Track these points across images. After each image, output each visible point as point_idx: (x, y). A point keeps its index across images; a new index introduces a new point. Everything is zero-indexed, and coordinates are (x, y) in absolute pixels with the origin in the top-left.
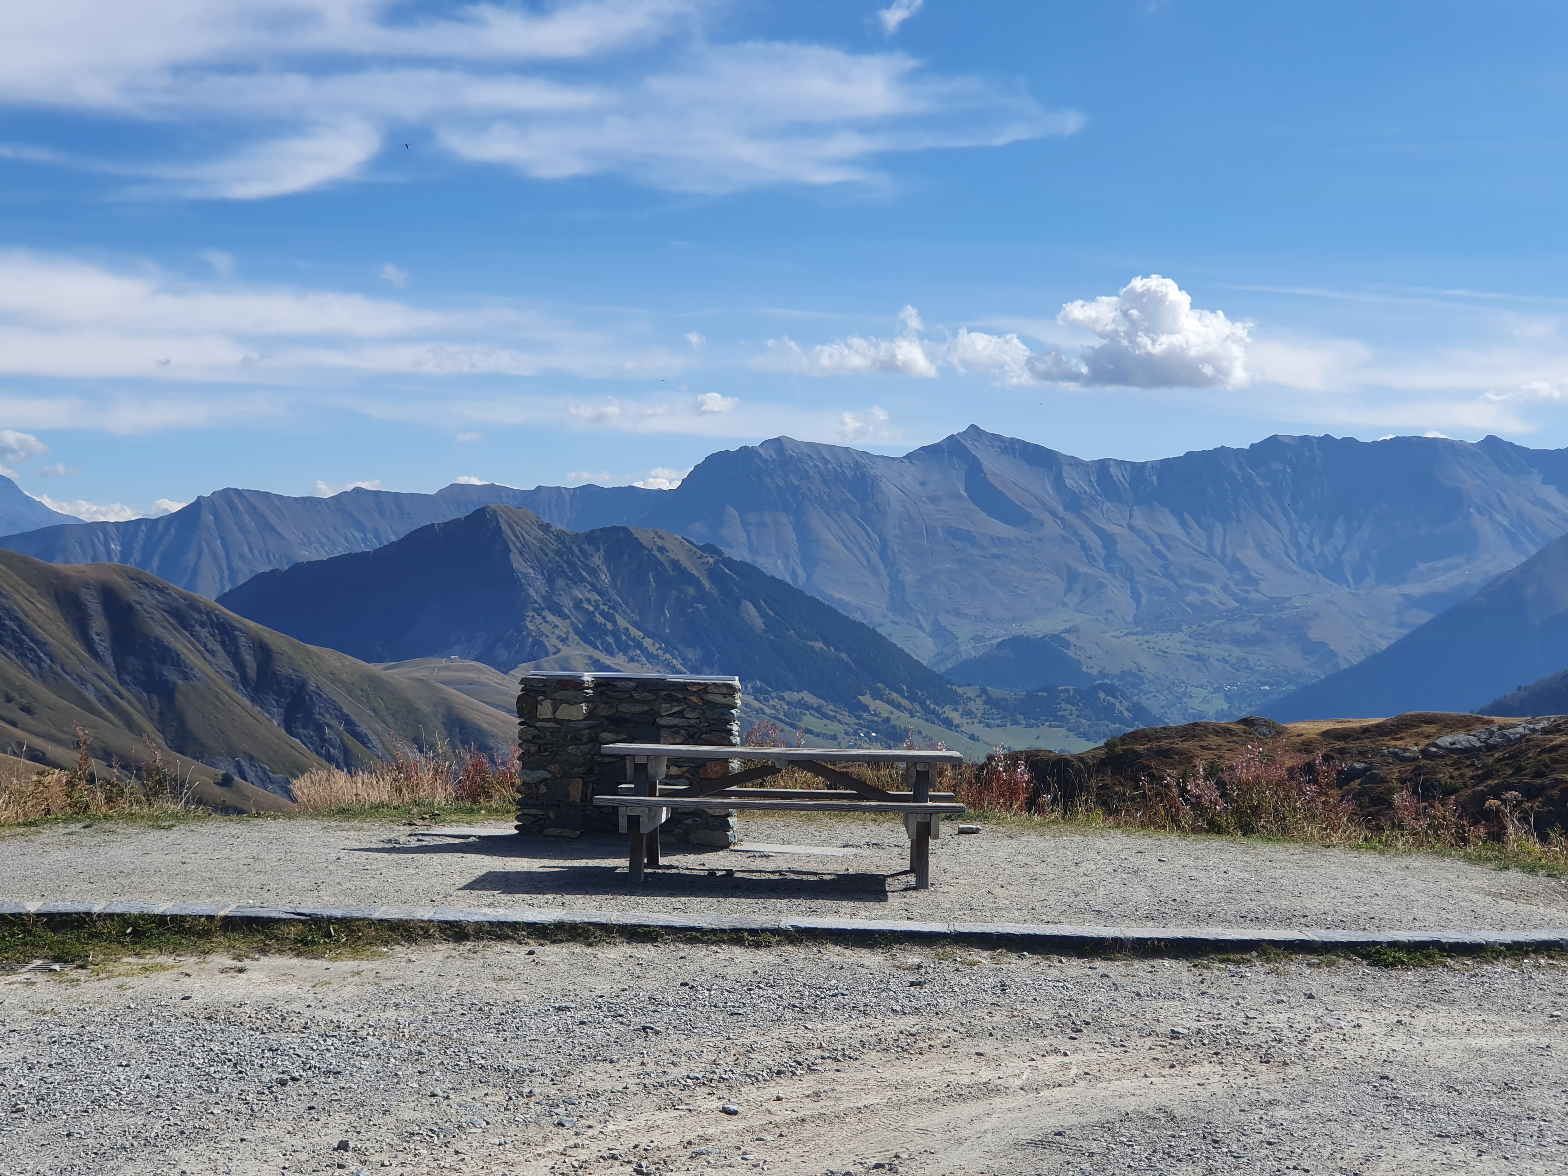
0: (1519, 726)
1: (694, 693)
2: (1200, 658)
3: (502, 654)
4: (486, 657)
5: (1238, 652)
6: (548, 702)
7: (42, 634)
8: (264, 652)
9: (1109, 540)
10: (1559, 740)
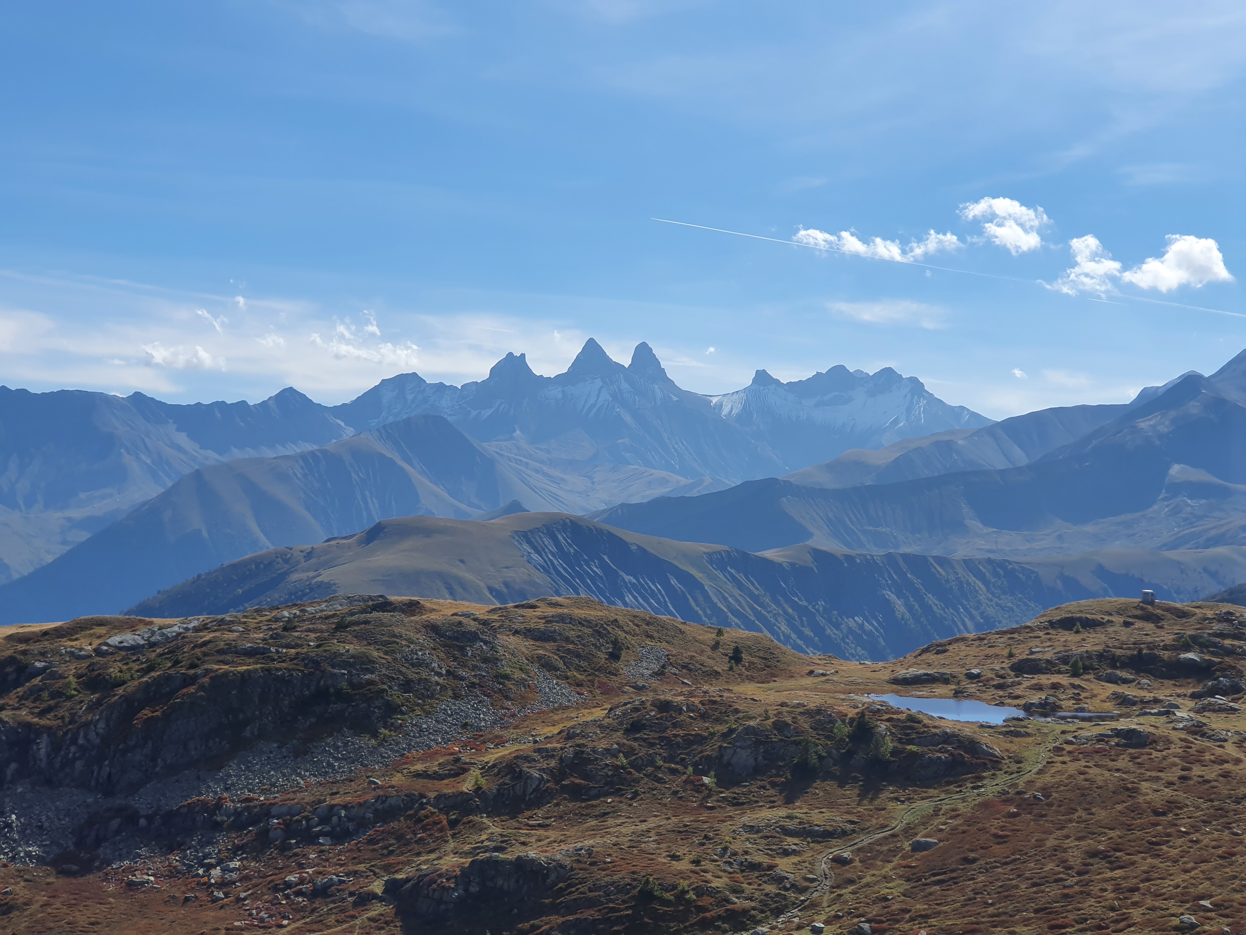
0: (175, 625)
10: (208, 636)
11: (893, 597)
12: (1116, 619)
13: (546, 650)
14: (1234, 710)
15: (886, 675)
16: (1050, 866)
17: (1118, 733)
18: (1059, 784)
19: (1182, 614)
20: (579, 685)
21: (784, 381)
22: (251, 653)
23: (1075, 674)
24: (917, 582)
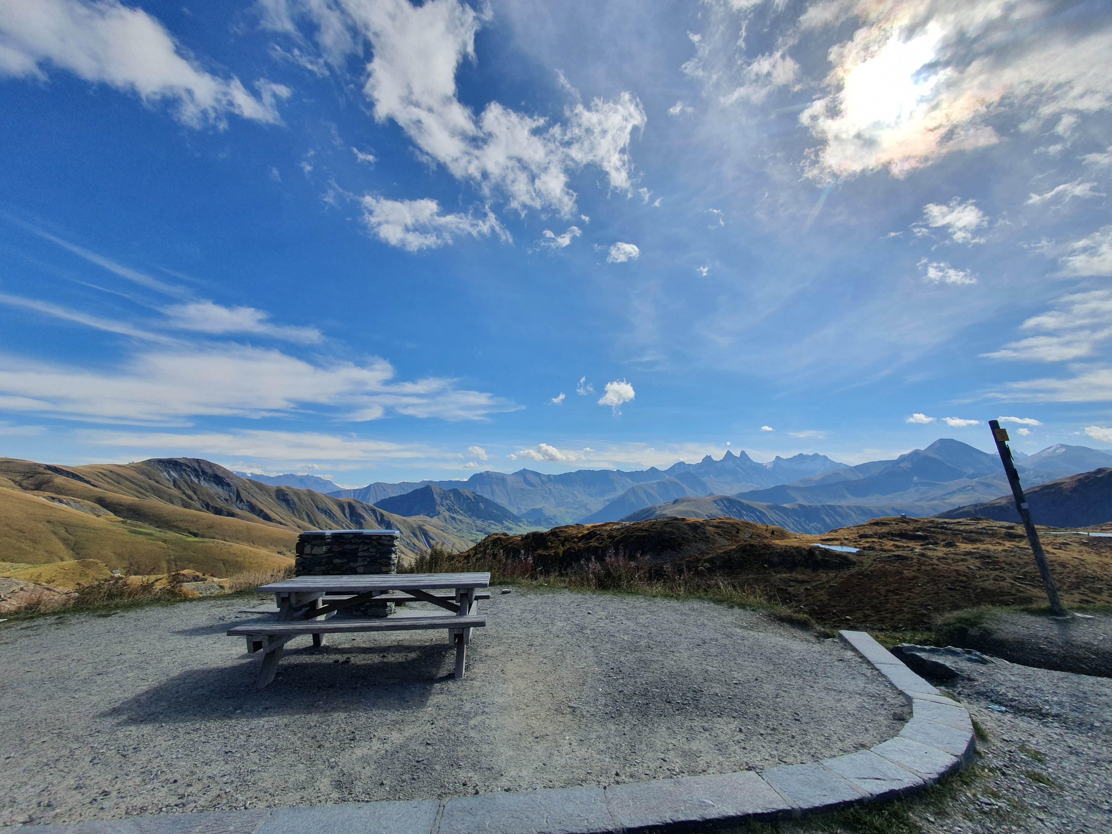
0: (628, 523)
1: (374, 540)
2: (567, 512)
3: (431, 514)
4: (428, 515)
5: (574, 511)
6: (309, 546)
7: (335, 513)
8: (382, 515)
9: (550, 490)
10: (635, 526)
11: (825, 517)
12: (893, 522)
13: (719, 531)
14: (935, 550)
15: (819, 538)
16: (874, 594)
17: (895, 556)
18: (875, 570)
19: (916, 521)
20: (728, 539)
21: (785, 458)
22: (645, 530)
23: (880, 538)
24: (833, 513)
